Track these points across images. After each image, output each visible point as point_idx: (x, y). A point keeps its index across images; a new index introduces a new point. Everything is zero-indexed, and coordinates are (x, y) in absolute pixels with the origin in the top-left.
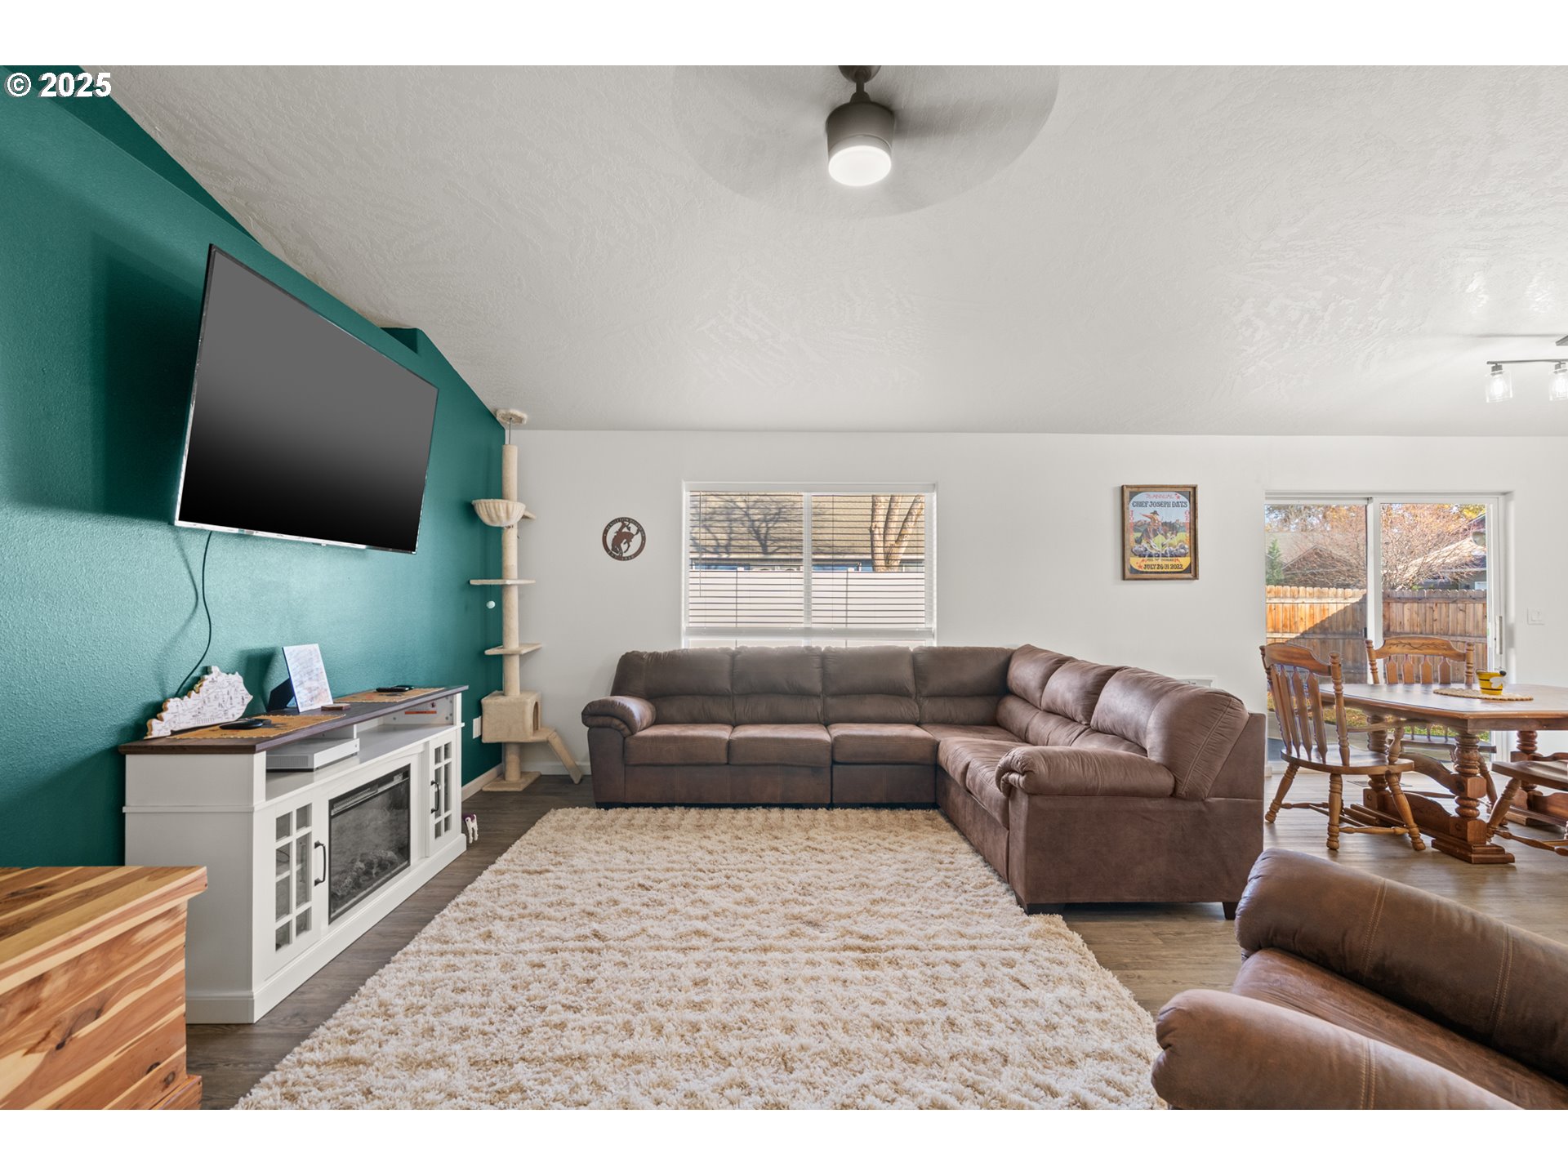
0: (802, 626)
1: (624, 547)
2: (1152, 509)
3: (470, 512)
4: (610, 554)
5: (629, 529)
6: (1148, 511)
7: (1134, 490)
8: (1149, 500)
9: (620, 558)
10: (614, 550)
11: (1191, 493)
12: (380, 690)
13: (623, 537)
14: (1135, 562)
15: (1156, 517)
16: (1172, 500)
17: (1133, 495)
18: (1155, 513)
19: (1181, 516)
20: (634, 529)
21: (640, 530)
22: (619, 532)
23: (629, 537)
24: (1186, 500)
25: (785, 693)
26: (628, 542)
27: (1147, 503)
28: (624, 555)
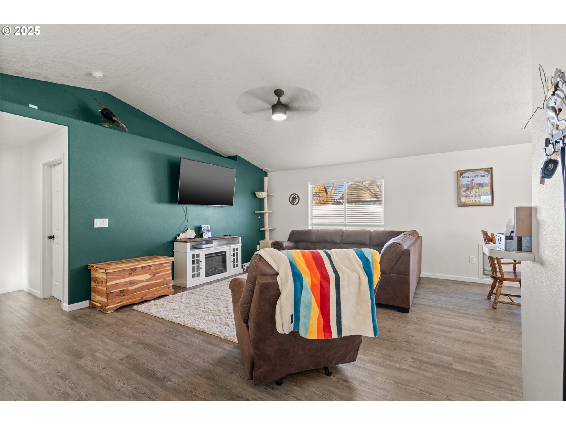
0: (344, 223)
1: (294, 201)
2: (472, 179)
3: (254, 195)
4: (291, 204)
5: (295, 196)
6: (470, 179)
7: (462, 172)
8: (470, 175)
9: (293, 205)
10: (292, 203)
11: (490, 171)
12: (225, 236)
13: (294, 199)
14: (463, 200)
15: (473, 182)
16: (481, 175)
17: (462, 174)
18: (473, 180)
19: (486, 180)
20: (297, 196)
21: (298, 197)
22: (293, 198)
23: (295, 199)
24: (488, 174)
25: (330, 243)
26: (295, 200)
27: (469, 176)
28: (295, 204)
